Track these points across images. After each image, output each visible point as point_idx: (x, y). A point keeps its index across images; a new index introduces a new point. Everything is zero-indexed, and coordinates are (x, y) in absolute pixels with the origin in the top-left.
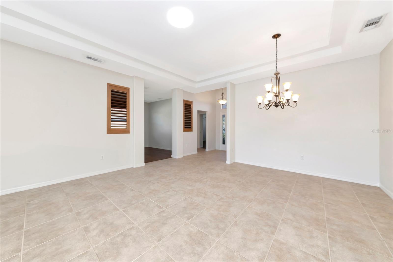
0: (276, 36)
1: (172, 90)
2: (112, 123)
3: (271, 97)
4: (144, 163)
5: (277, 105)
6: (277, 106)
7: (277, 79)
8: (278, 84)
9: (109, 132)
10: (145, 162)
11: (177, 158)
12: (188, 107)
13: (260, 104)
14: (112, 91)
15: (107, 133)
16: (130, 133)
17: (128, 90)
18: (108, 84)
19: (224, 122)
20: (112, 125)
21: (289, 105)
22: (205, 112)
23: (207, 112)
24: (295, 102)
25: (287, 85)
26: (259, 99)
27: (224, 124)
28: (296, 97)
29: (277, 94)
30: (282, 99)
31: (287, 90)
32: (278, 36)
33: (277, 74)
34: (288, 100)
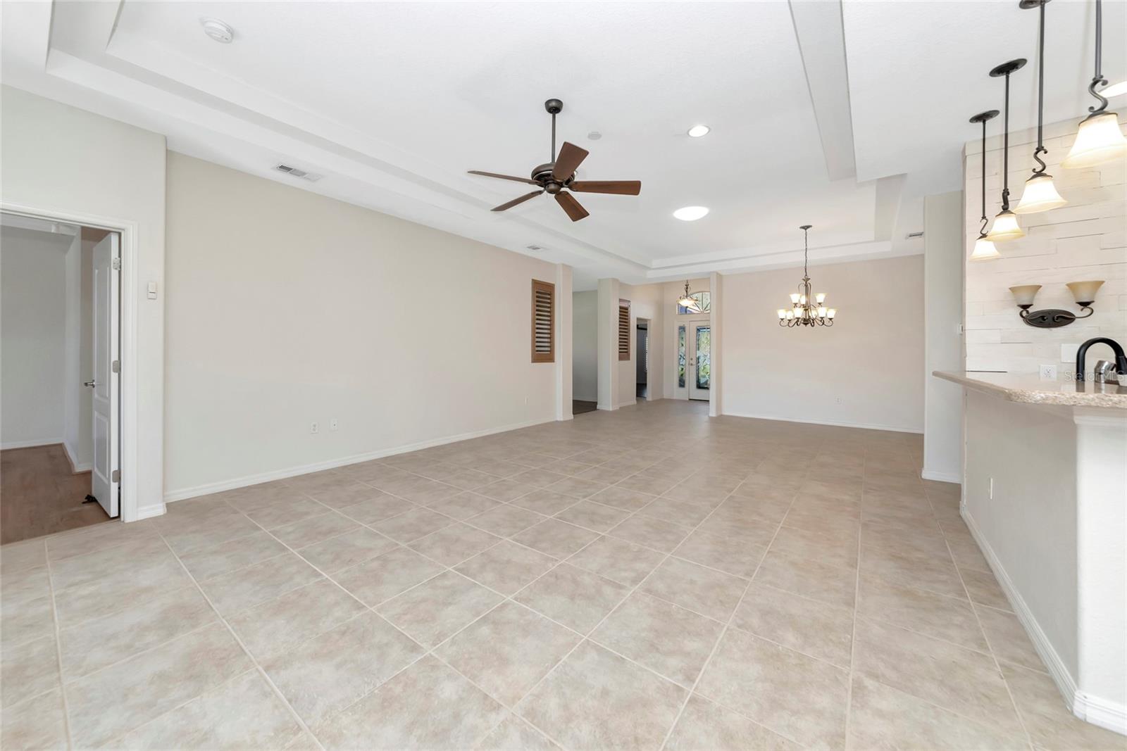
0: (806, 228)
1: (600, 280)
2: (537, 344)
3: (799, 313)
4: (572, 415)
5: (806, 321)
6: (806, 324)
7: (806, 286)
8: (807, 293)
9: (534, 359)
10: (574, 414)
11: (611, 409)
12: (624, 312)
13: (782, 319)
14: (537, 292)
15: (533, 362)
16: (554, 362)
17: (553, 287)
18: (533, 280)
19: (681, 341)
20: (537, 349)
21: (823, 324)
22: (647, 321)
24: (831, 319)
25: (820, 298)
26: (782, 314)
27: (683, 345)
28: (831, 313)
29: (806, 308)
30: (813, 314)
31: (820, 304)
32: (808, 227)
33: (807, 280)
34: (822, 318)
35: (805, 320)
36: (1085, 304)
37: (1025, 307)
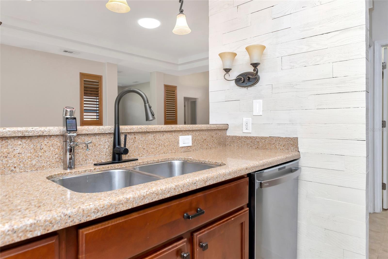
1: (151, 73)
2: (85, 114)
9: (82, 124)
14: (85, 81)
16: (103, 124)
17: (101, 77)
18: (80, 73)
20: (85, 117)
22: (196, 99)
23: (198, 98)
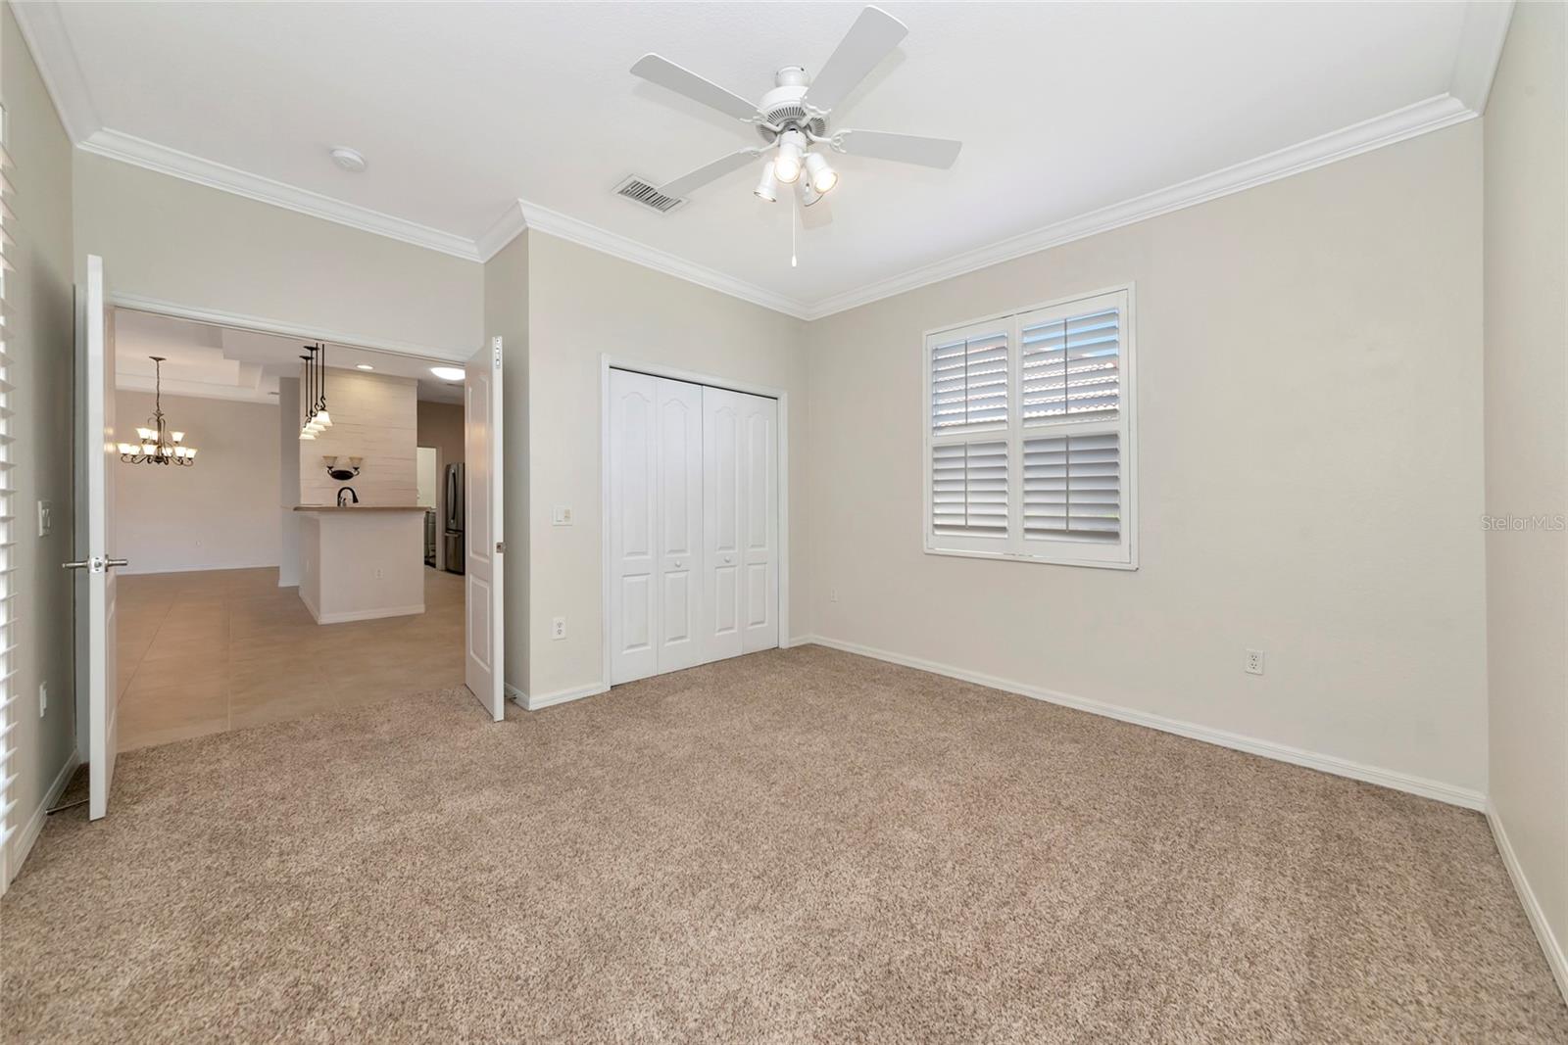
0: (158, 359)
3: (151, 450)
5: (159, 459)
6: (159, 462)
7: (158, 421)
8: (159, 429)
13: (125, 455)
21: (182, 463)
24: (190, 459)
26: (124, 448)
28: (191, 453)
29: (159, 444)
30: (167, 452)
31: (177, 442)
32: (161, 359)
33: (159, 415)
34: (181, 458)
35: (157, 457)
36: (356, 469)
37: (330, 468)
